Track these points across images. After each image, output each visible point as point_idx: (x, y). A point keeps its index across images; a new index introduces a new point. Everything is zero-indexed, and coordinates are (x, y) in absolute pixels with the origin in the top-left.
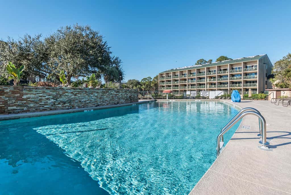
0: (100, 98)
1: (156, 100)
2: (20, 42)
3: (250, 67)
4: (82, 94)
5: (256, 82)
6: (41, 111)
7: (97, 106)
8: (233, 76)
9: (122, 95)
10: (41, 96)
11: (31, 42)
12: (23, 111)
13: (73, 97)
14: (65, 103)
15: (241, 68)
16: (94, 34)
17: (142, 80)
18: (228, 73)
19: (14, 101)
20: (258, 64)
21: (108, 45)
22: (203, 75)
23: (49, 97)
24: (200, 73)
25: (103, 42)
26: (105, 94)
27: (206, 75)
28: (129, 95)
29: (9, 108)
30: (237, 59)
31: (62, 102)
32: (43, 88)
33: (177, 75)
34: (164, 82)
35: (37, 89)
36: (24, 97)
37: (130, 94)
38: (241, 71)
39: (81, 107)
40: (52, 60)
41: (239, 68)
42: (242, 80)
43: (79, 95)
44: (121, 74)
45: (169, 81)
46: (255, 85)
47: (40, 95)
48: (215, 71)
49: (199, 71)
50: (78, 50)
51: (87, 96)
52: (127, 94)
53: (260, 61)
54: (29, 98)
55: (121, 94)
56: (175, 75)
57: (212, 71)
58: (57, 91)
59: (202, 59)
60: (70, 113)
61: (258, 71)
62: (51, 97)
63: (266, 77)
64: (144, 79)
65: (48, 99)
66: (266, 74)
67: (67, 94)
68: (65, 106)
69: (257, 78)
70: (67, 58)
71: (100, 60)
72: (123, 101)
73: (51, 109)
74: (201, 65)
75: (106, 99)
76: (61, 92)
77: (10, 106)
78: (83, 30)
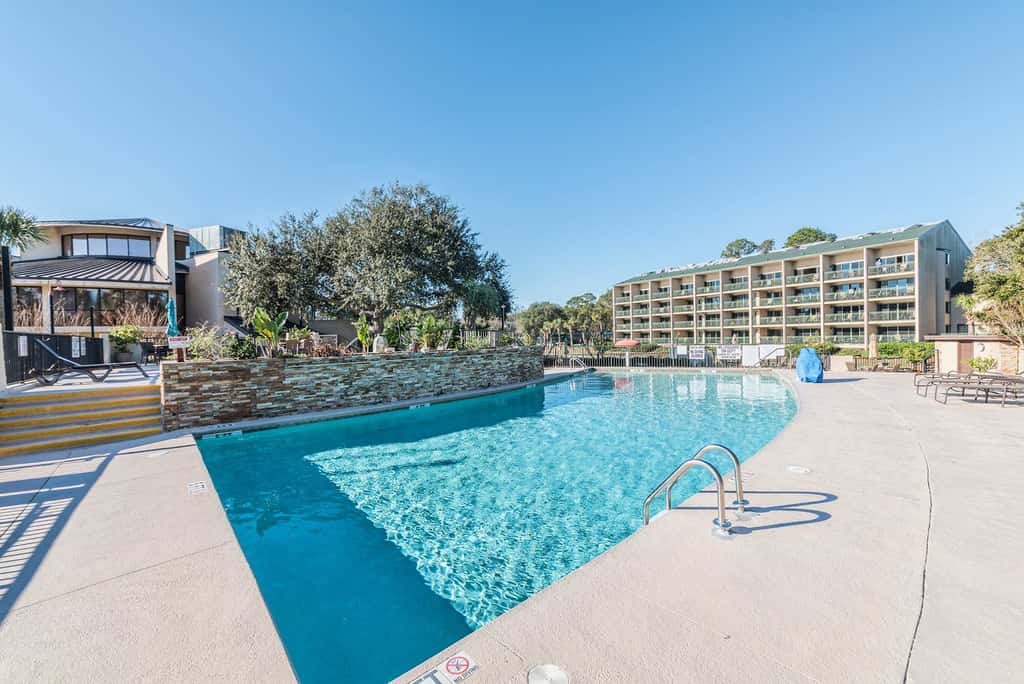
0: (447, 375)
1: (594, 370)
2: (271, 234)
3: (891, 261)
4: (406, 368)
5: (912, 305)
6: (319, 410)
7: (438, 394)
8: (835, 288)
9: (500, 363)
10: (319, 378)
11: (295, 231)
12: (285, 412)
13: (386, 375)
14: (367, 391)
15: (862, 266)
16: (438, 204)
17: (569, 302)
18: (819, 280)
19: (267, 390)
20: (916, 254)
21: (473, 229)
22: (741, 288)
23: (335, 379)
24: (733, 281)
25: (458, 222)
26: (457, 365)
27: (752, 287)
28: (518, 361)
29: (260, 406)
30: (850, 238)
31: (362, 388)
32: (323, 361)
33: (666, 290)
34: (628, 307)
35: (310, 363)
36: (287, 381)
37: (520, 359)
38: (862, 275)
39: (403, 399)
40: (340, 272)
41: (855, 266)
42: (864, 301)
43: (399, 371)
44: (504, 297)
45: (643, 306)
46: (907, 316)
47: (318, 375)
48: (778, 275)
49: (730, 278)
50: (400, 247)
51: (416, 373)
52: (514, 361)
53: (925, 243)
54: (294, 384)
55: (496, 361)
56: (661, 290)
57: (770, 276)
58: (350, 365)
59: (742, 241)
60: (378, 412)
61: (916, 273)
62: (340, 378)
63: (947, 288)
64: (574, 298)
65: (332, 383)
66: (947, 280)
67: (372, 370)
68: (369, 398)
69: (913, 294)
70: (376, 267)
71: (451, 266)
72: (503, 378)
73: (339, 406)
74: (737, 260)
75: (462, 376)
76: (360, 367)
77: (260, 402)
78: (411, 196)
